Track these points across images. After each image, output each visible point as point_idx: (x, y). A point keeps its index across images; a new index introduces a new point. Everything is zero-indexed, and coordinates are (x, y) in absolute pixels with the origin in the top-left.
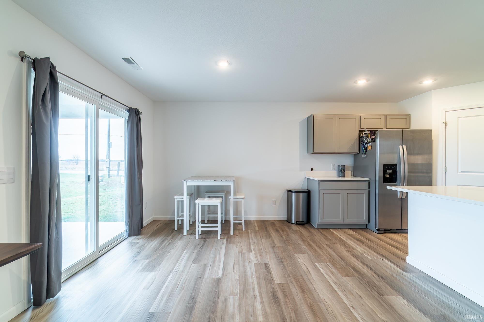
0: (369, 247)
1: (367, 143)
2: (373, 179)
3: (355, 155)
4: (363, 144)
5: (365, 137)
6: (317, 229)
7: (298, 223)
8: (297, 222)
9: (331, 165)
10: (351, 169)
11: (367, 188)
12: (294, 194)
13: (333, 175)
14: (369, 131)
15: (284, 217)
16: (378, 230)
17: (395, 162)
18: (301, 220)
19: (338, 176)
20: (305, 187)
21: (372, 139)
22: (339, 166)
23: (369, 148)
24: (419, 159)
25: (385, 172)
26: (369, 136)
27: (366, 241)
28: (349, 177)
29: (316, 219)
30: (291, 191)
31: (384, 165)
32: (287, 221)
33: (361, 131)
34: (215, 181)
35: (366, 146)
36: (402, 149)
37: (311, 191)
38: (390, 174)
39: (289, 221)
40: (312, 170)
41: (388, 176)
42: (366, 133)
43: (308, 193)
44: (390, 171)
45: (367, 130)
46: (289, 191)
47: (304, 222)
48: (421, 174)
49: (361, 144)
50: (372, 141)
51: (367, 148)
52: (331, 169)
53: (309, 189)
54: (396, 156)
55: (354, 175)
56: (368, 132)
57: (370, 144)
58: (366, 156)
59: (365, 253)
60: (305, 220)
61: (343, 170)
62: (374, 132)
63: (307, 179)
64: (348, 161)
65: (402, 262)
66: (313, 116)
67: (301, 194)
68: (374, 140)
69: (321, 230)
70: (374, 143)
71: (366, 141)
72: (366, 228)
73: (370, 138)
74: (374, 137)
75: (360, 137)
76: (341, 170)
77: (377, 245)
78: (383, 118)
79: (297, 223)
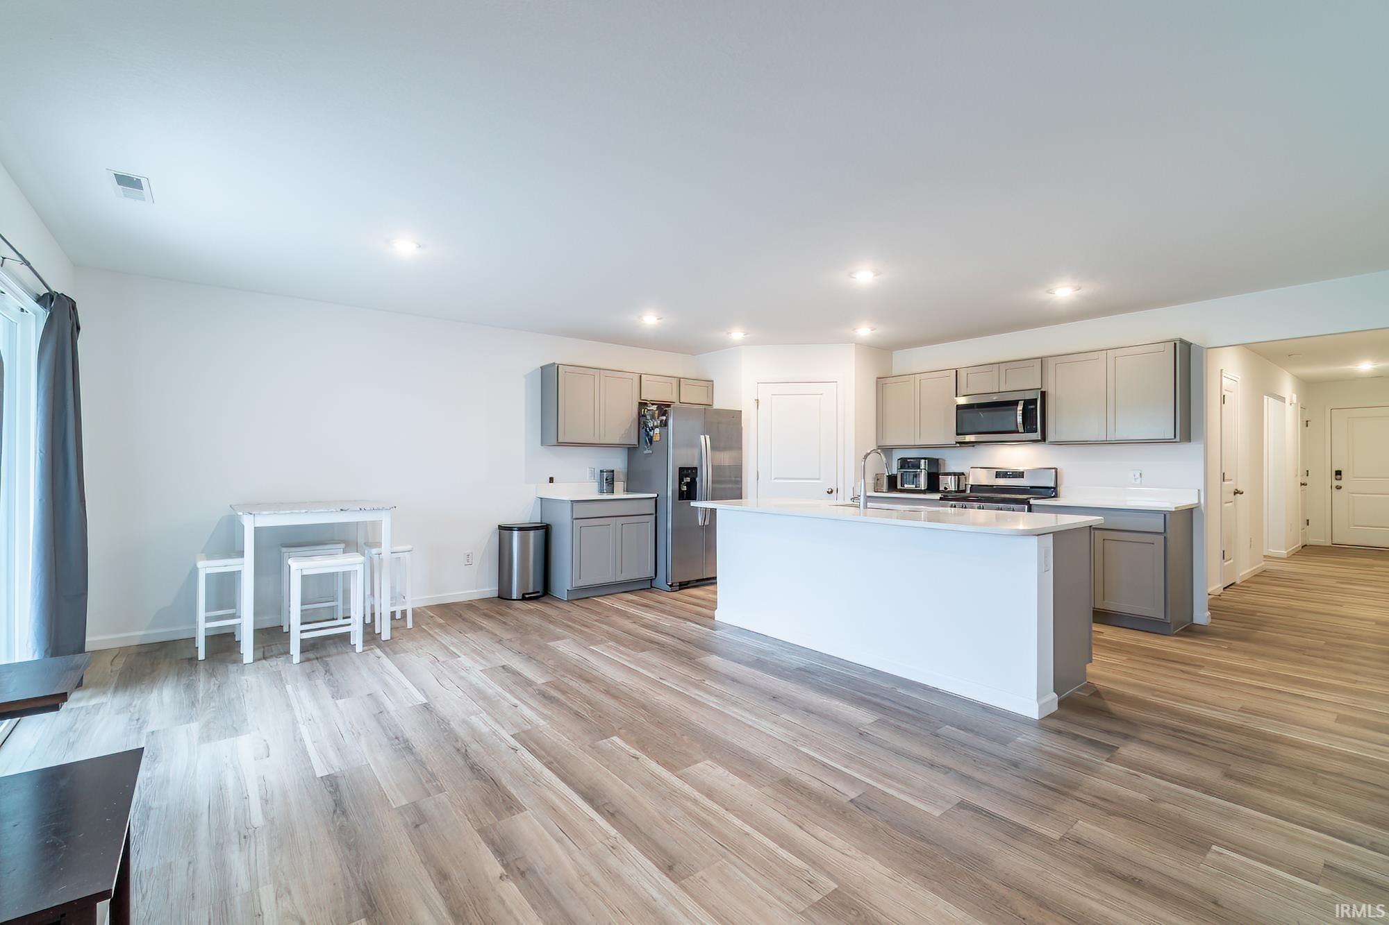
0: (664, 612)
1: (653, 429)
2: (662, 494)
3: (631, 450)
4: (646, 430)
5: (648, 417)
6: (568, 601)
7: (527, 596)
8: (523, 595)
9: (588, 469)
10: (622, 477)
11: (654, 512)
12: (516, 534)
13: (591, 491)
14: (656, 406)
15: (489, 589)
16: (671, 586)
17: (695, 464)
18: (531, 591)
19: (601, 492)
20: (537, 519)
21: (661, 421)
22: (601, 471)
23: (656, 438)
24: (725, 458)
25: (681, 480)
26: (656, 415)
27: (657, 605)
28: (619, 493)
29: (564, 580)
30: (510, 529)
31: (680, 468)
32: (499, 597)
33: (643, 405)
34: (342, 510)
35: (651, 433)
36: (705, 440)
37: (552, 524)
38: (688, 484)
39: (504, 596)
40: (551, 480)
41: (685, 488)
42: (651, 408)
43: (546, 531)
44: (688, 479)
45: (653, 404)
46: (505, 529)
47: (538, 592)
48: (729, 486)
49: (641, 429)
50: (661, 426)
51: (652, 437)
52: (588, 478)
53: (547, 521)
54: (696, 451)
55: (628, 490)
56: (654, 407)
57: (657, 431)
58: (651, 452)
59: (660, 620)
60: (540, 588)
61: (608, 480)
62: (663, 408)
63: (541, 501)
64: (617, 462)
65: (709, 621)
66: (558, 367)
67: (532, 533)
68: (664, 424)
69: (575, 602)
70: (664, 430)
71: (650, 425)
72: (652, 587)
73: (658, 418)
74: (664, 418)
75: (641, 416)
76: (606, 480)
77: (675, 606)
78: (675, 382)
79: (524, 598)
